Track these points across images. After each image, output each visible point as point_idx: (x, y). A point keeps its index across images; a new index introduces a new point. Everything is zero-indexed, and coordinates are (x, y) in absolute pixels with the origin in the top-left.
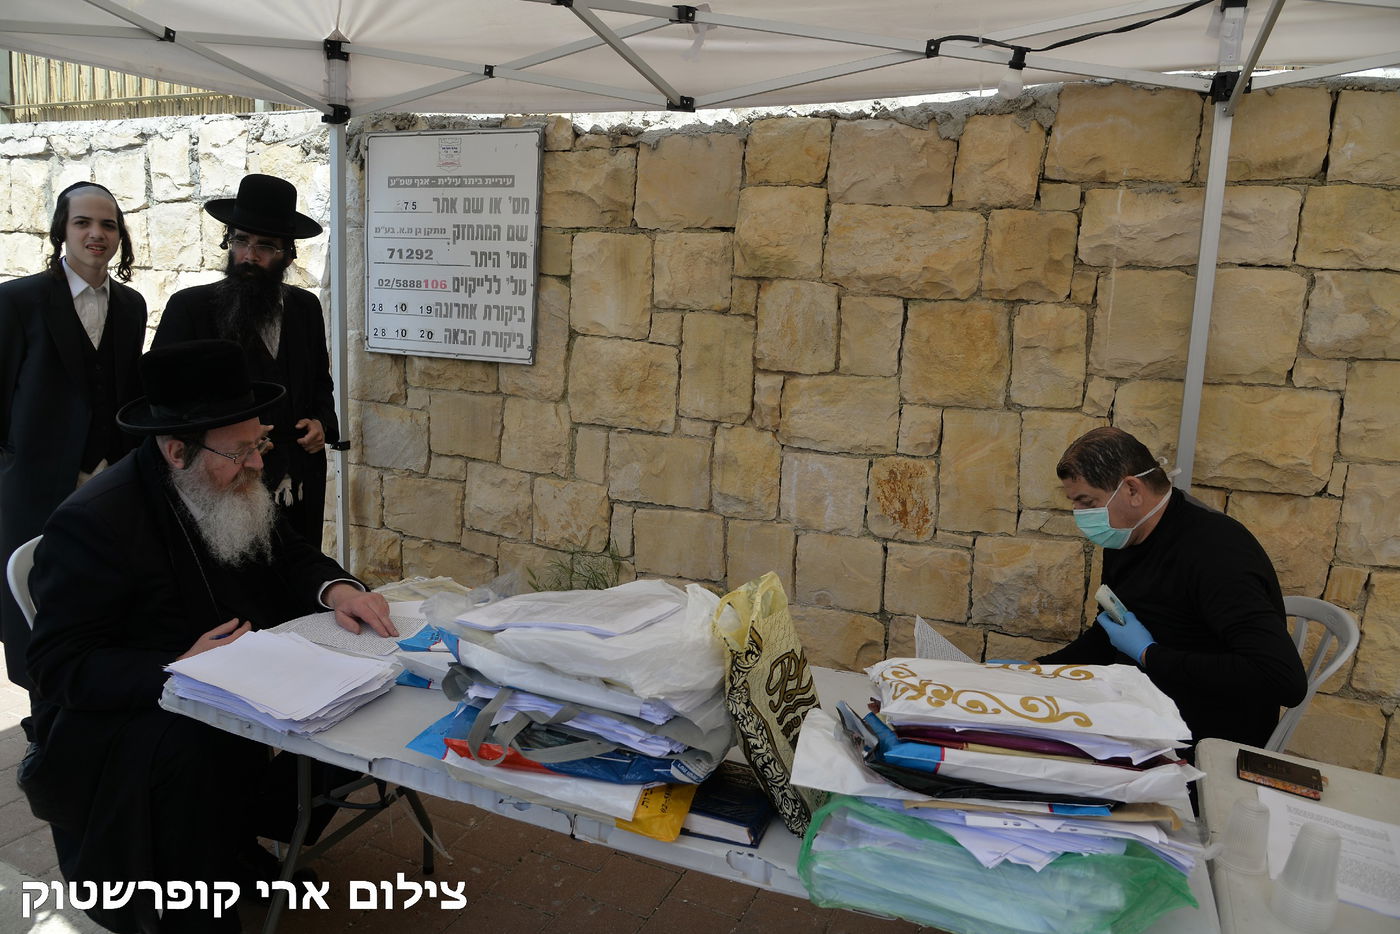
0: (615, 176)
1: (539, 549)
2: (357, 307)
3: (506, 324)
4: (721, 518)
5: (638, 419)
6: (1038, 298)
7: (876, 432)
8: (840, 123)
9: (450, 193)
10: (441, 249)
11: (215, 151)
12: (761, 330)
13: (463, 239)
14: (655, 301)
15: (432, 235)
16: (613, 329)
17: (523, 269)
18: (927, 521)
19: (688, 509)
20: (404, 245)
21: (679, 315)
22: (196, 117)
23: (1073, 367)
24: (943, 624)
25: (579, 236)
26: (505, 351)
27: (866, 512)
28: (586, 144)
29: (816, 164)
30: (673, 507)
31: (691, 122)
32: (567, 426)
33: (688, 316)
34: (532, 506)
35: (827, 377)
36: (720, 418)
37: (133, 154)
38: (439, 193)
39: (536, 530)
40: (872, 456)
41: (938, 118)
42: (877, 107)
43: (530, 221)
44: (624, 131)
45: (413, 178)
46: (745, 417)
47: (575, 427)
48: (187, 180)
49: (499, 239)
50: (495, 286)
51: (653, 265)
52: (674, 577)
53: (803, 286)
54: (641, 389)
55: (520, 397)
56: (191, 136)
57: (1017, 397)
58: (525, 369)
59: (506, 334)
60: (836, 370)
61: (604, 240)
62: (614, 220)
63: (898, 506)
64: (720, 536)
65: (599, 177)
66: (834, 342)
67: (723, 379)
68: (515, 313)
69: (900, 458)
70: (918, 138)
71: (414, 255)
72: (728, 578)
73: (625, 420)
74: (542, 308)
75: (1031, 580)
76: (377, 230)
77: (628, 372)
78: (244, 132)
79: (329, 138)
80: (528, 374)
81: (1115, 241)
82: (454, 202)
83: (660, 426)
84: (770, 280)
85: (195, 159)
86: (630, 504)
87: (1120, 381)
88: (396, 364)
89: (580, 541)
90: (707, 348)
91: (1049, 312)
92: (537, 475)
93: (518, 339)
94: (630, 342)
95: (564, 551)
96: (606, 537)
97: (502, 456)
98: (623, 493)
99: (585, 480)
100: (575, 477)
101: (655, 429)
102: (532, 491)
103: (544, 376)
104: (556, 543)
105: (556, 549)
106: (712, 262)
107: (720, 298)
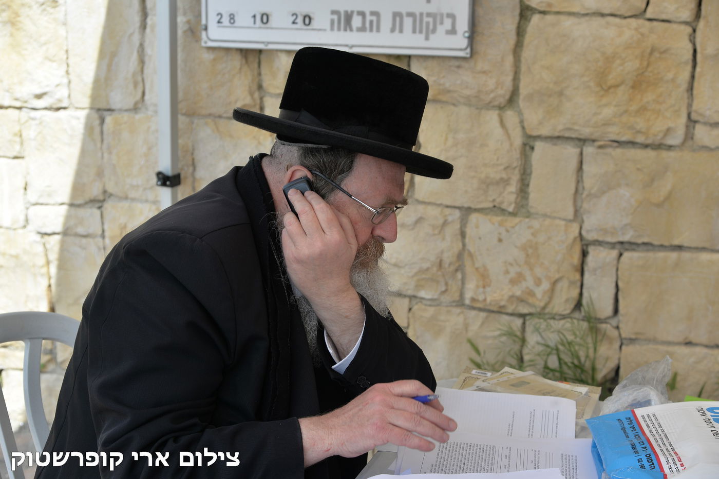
1: (473, 313)
5: (631, 128)
32: (518, 141)
34: (463, 255)
39: (470, 286)
47: (530, 141)
52: (679, 344)
54: (639, 84)
55: (446, 102)
58: (457, 63)
73: (611, 129)
77: (618, 62)
80: (460, 71)
83: (665, 135)
86: (613, 245)
88: (247, 62)
89: (539, 300)
92: (467, 211)
93: (447, 22)
94: (616, 20)
95: (512, 314)
96: (575, 293)
97: (417, 186)
98: (605, 231)
99: (545, 216)
100: (528, 212)
101: (658, 139)
102: (463, 235)
103: (484, 72)
104: (503, 303)
105: (500, 311)
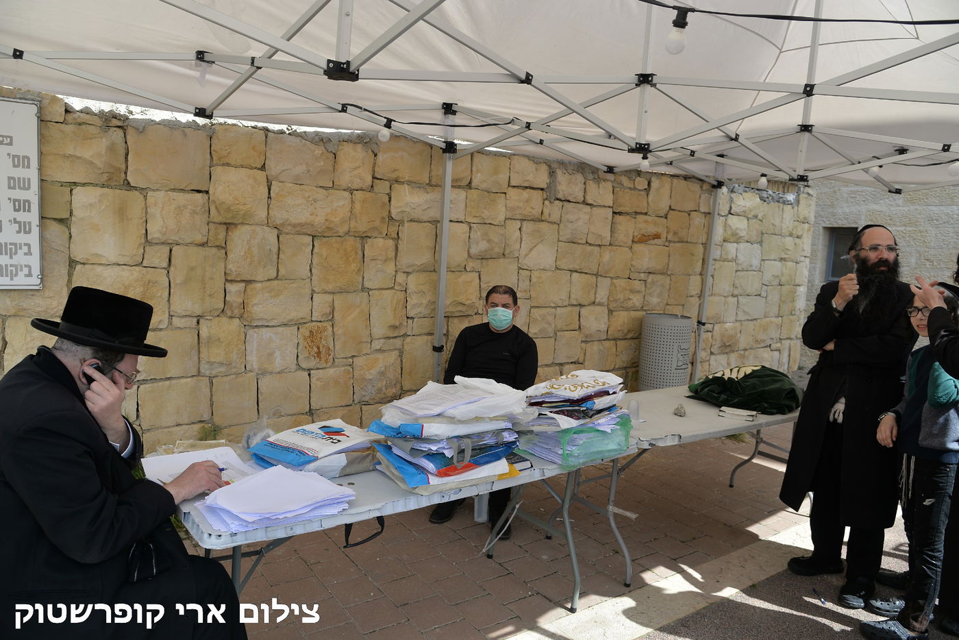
0: (112, 148)
3: (11, 258)
4: (207, 378)
6: (374, 235)
7: (301, 312)
8: (270, 134)
12: (230, 256)
14: (149, 238)
16: (113, 259)
17: (26, 213)
18: (330, 355)
19: (182, 377)
21: (168, 248)
23: (390, 268)
24: (341, 408)
25: (77, 189)
26: (11, 280)
27: (298, 356)
28: (79, 121)
29: (259, 157)
31: (169, 118)
33: (176, 248)
35: (272, 282)
36: (202, 313)
40: (299, 324)
41: (324, 140)
42: (290, 128)
43: (32, 175)
44: (114, 116)
46: (221, 310)
51: (146, 213)
53: (258, 229)
55: (22, 316)
57: (367, 284)
58: (32, 293)
60: (277, 278)
62: (109, 179)
63: (316, 349)
64: (208, 390)
66: (276, 261)
67: (204, 288)
68: (21, 249)
69: (314, 323)
70: (319, 151)
72: (214, 416)
74: (44, 244)
75: (382, 374)
81: (408, 209)
83: (158, 324)
84: (235, 225)
87: (408, 273)
90: (192, 269)
91: (380, 242)
93: (26, 269)
103: (50, 297)
106: (194, 212)
107: (201, 236)
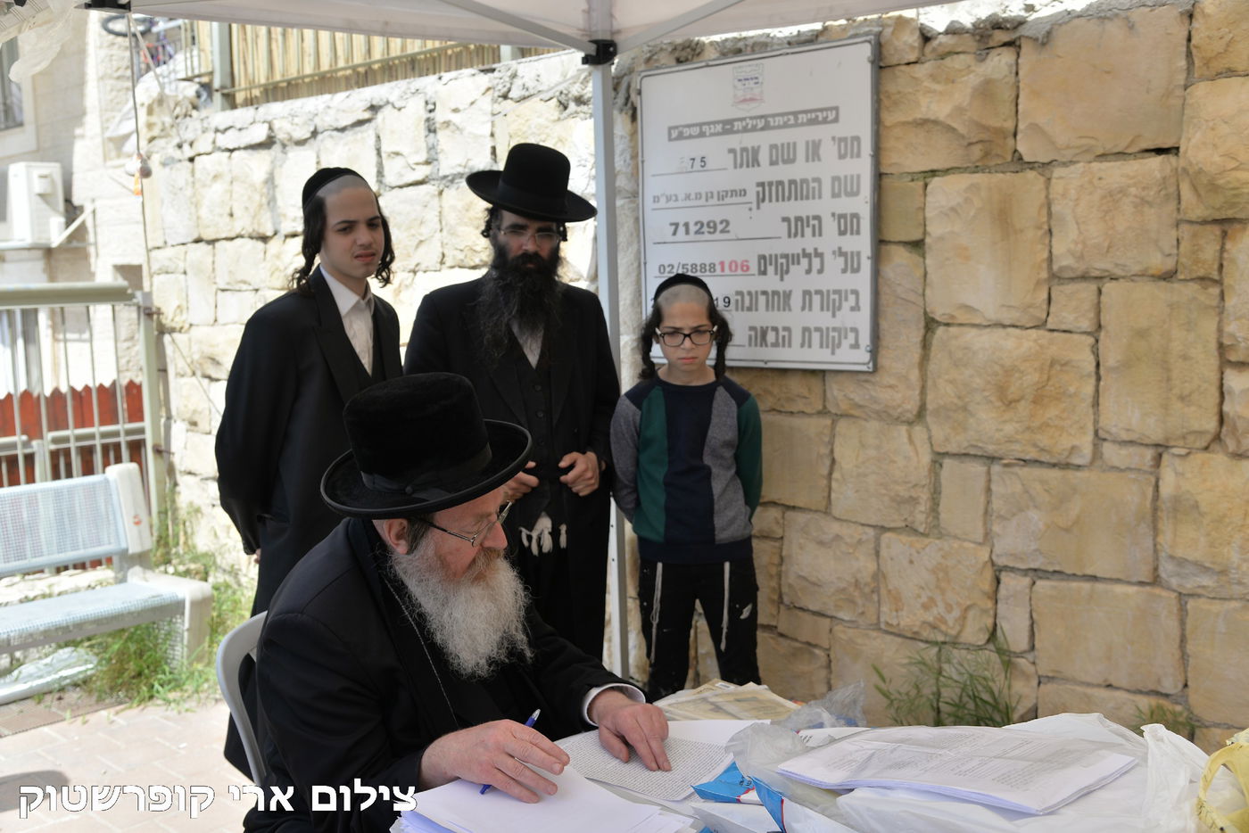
0: (986, 91)
1: (889, 638)
2: (632, 304)
3: (834, 315)
4: (1174, 595)
5: (1035, 445)
9: (749, 140)
10: (741, 218)
11: (455, 118)
12: (1232, 301)
13: (770, 201)
14: (1055, 267)
15: (728, 200)
16: (992, 314)
17: (855, 237)
19: (1118, 581)
20: (692, 216)
21: (1093, 287)
22: (432, 78)
25: (935, 182)
26: (833, 353)
28: (941, 50)
30: (1094, 578)
32: (926, 459)
33: (1109, 287)
34: (879, 576)
36: (1167, 439)
37: (362, 132)
38: (735, 141)
39: (884, 609)
43: (863, 168)
44: (996, 24)
45: (700, 125)
46: (1209, 437)
47: (939, 458)
48: (423, 157)
49: (820, 197)
50: (816, 262)
51: (1050, 214)
52: (1099, 686)
54: (1040, 398)
55: (857, 417)
56: (427, 103)
58: (862, 378)
59: (834, 329)
61: (972, 185)
62: (986, 154)
64: (1172, 625)
65: (962, 94)
67: (1169, 379)
68: (846, 299)
71: (705, 229)
72: (1190, 691)
73: (1017, 447)
74: (884, 289)
76: (656, 199)
77: (1017, 375)
78: (489, 89)
79: (591, 84)
80: (867, 385)
82: (756, 151)
83: (1070, 453)
84: (1242, 222)
85: (432, 130)
86: (1026, 572)
89: (951, 627)
90: (1142, 334)
92: (884, 529)
93: (851, 336)
94: (1017, 331)
95: (927, 642)
96: (990, 622)
97: (833, 502)
98: (1015, 556)
99: (956, 537)
100: (940, 533)
101: (1062, 458)
102: (877, 553)
103: (891, 387)
104: (915, 629)
105: (915, 637)
106: (1144, 202)
107: (1159, 256)
